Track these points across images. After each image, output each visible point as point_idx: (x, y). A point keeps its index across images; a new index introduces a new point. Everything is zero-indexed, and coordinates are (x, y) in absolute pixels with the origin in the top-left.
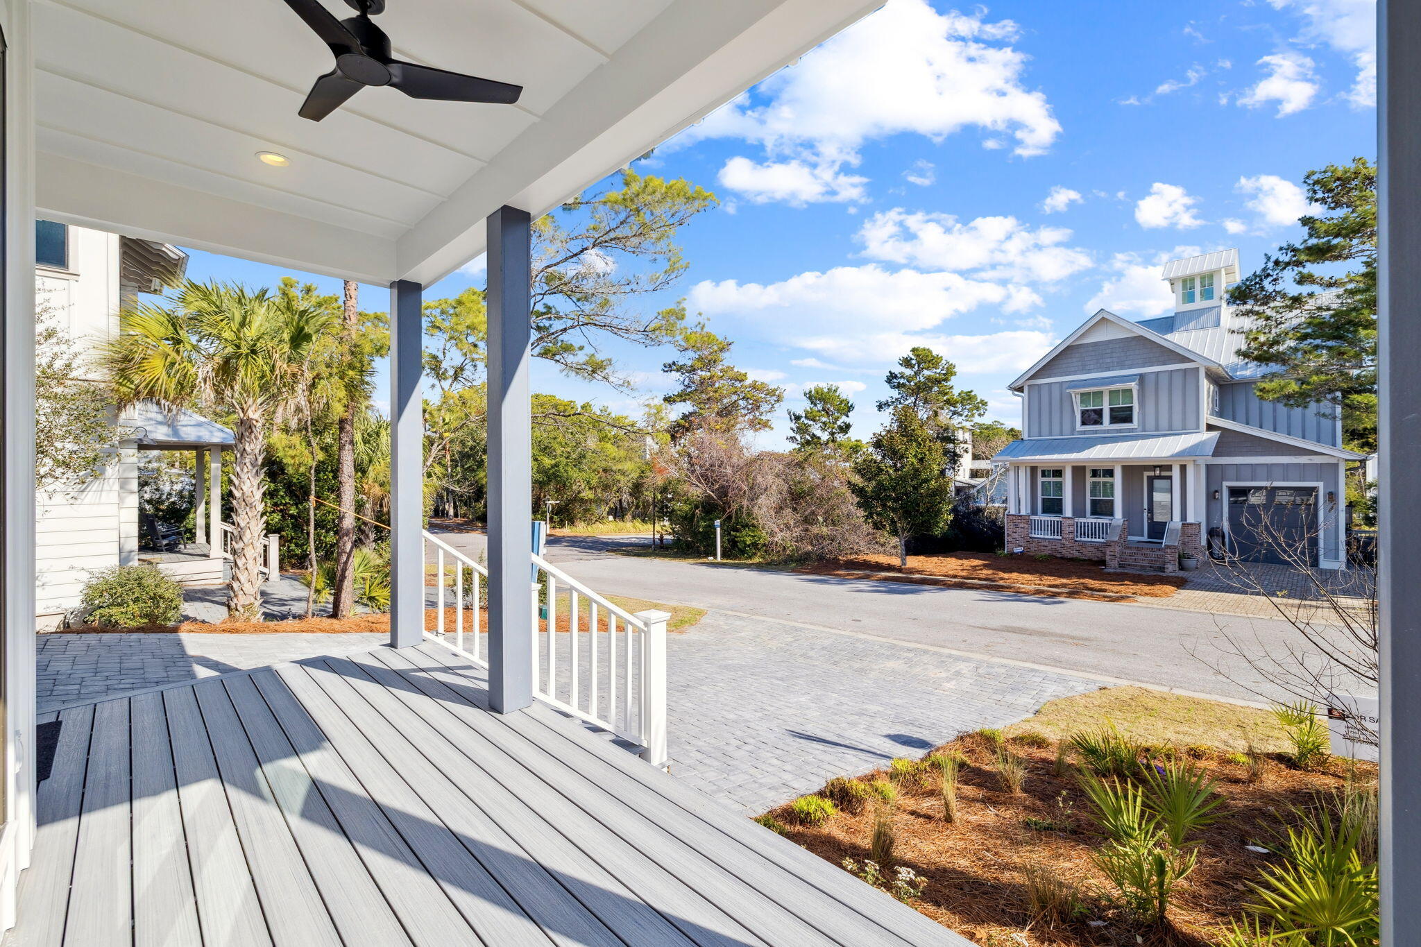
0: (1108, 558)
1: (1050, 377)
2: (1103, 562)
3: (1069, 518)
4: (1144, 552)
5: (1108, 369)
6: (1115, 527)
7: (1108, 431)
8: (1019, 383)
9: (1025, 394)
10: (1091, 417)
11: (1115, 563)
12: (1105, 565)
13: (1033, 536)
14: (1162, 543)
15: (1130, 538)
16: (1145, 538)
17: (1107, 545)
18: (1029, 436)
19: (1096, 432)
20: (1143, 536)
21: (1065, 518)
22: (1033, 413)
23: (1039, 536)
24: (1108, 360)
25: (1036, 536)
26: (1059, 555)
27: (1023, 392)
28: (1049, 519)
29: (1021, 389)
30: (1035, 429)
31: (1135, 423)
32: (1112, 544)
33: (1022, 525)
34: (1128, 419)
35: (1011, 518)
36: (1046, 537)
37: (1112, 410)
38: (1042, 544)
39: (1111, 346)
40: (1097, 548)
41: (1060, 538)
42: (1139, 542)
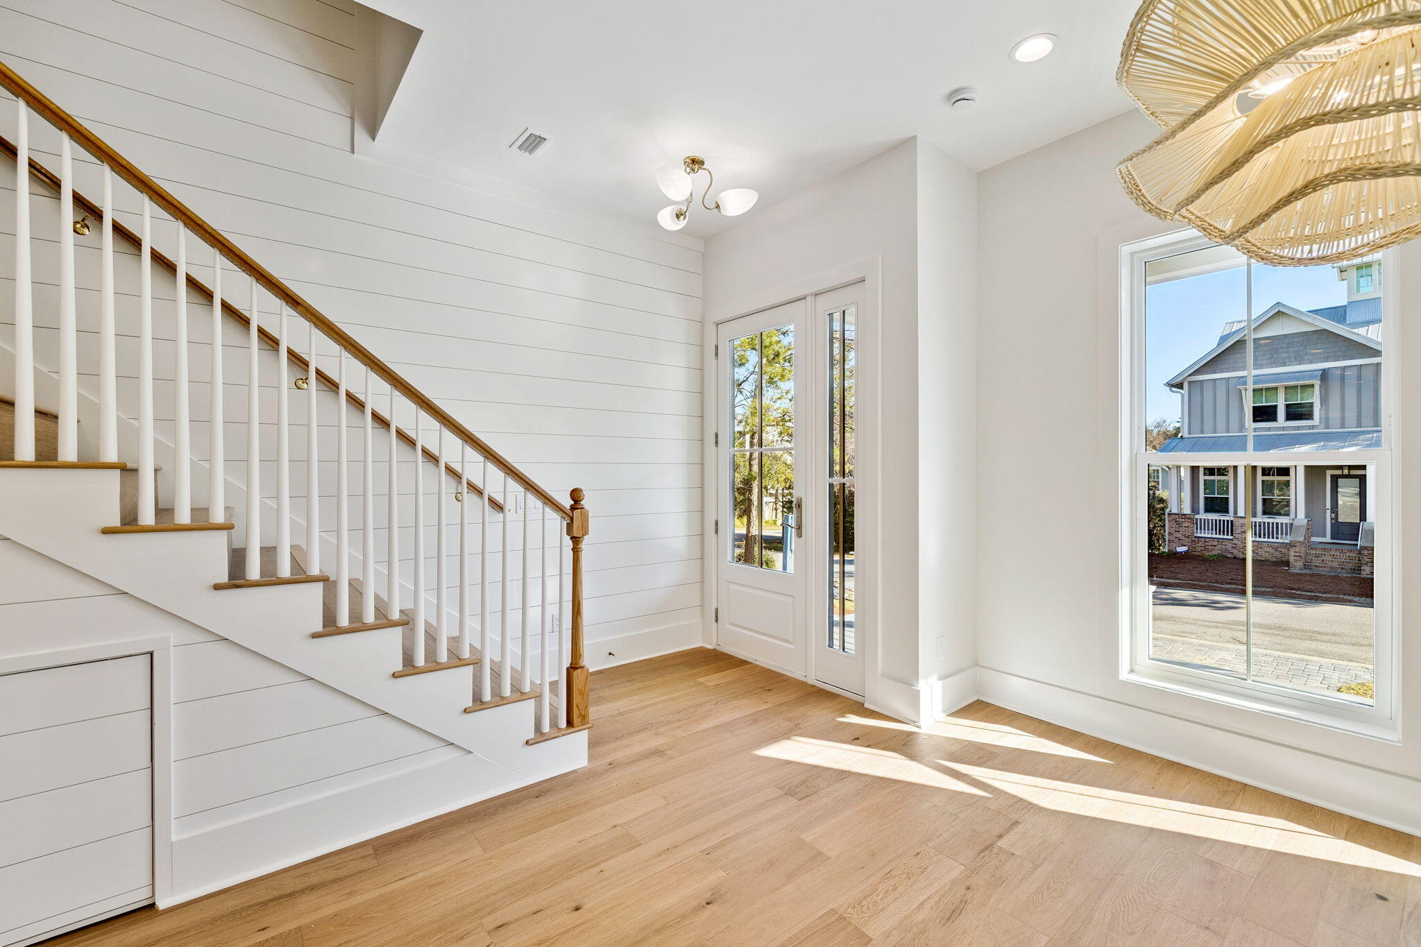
0: (1292, 559)
1: (1215, 372)
2: (1287, 563)
3: (1242, 517)
4: (1332, 553)
5: (1284, 364)
6: (1298, 527)
7: (1283, 429)
8: (1179, 380)
9: (1185, 391)
10: (1264, 414)
11: (1300, 564)
12: (1288, 566)
13: (1199, 535)
14: (1357, 545)
15: (1314, 539)
16: (1328, 539)
17: (1291, 545)
18: (1190, 433)
19: (1269, 429)
20: (1325, 536)
21: (1238, 517)
22: (1193, 409)
23: (1206, 535)
24: (1285, 355)
25: (1202, 535)
26: (1230, 555)
27: (1183, 389)
28: (1218, 518)
29: (1180, 386)
30: (1196, 425)
31: (1317, 420)
32: (1298, 544)
33: (1186, 524)
34: (1309, 416)
35: (1173, 517)
36: (1214, 536)
37: (1288, 406)
38: (1210, 544)
39: (1287, 341)
40: (1276, 549)
41: (1231, 537)
42: (1321, 543)
